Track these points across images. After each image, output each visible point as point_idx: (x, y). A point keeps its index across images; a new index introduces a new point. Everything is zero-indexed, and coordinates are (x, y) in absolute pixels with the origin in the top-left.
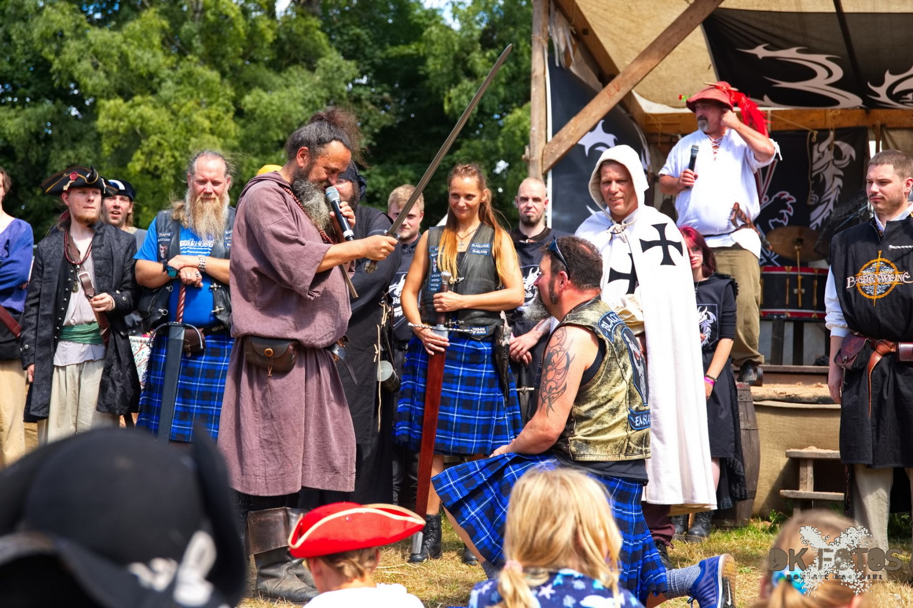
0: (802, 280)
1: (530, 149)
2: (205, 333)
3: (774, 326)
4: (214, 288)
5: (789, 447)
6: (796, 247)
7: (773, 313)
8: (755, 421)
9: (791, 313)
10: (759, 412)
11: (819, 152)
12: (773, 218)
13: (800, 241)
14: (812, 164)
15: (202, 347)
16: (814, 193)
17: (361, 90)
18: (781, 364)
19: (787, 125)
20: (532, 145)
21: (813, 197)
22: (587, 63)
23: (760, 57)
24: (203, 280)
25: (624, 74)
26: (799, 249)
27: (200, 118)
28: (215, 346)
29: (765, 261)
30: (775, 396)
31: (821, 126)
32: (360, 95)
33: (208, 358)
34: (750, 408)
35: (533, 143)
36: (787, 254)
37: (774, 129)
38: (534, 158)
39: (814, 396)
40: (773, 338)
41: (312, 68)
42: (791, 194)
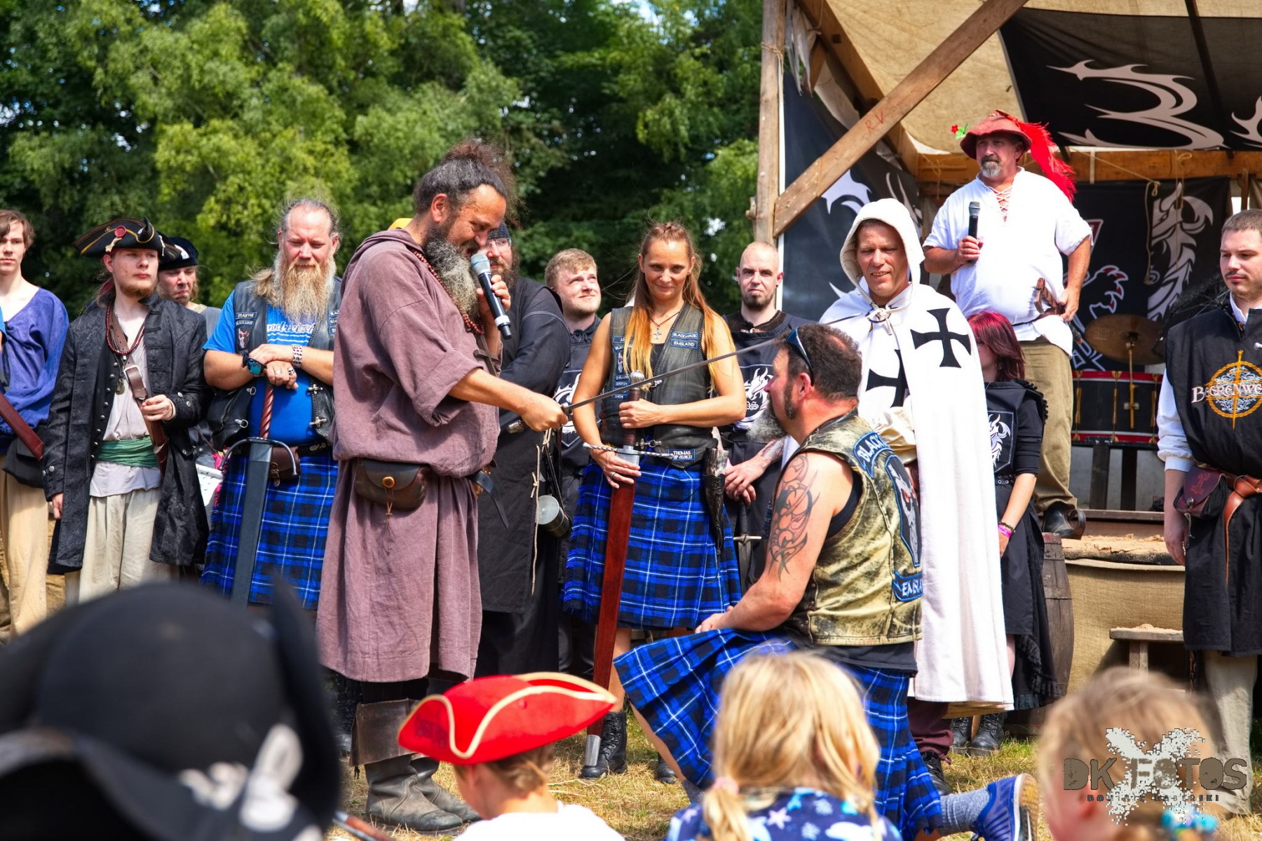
0: (1135, 390)
1: (756, 202)
2: (300, 453)
3: (1095, 455)
4: (313, 391)
5: (1115, 624)
6: (1128, 345)
7: (1094, 437)
8: (1067, 586)
9: (1119, 436)
10: (1073, 574)
11: (1161, 210)
12: (1096, 303)
13: (1133, 336)
14: (1152, 228)
15: (295, 473)
16: (1154, 269)
17: (521, 117)
18: (1105, 508)
19: (1118, 173)
20: (759, 196)
21: (1152, 274)
22: (838, 82)
23: (1081, 77)
24: (298, 380)
25: (890, 98)
26: (1132, 348)
27: (299, 152)
28: (314, 472)
29: (1083, 362)
30: (1096, 552)
31: (1164, 174)
32: (520, 123)
33: (304, 488)
34: (1061, 569)
35: (761, 193)
36: (1112, 352)
37: (1099, 179)
38: (762, 215)
39: (1151, 554)
40: (1094, 472)
41: (457, 85)
42: (1121, 270)
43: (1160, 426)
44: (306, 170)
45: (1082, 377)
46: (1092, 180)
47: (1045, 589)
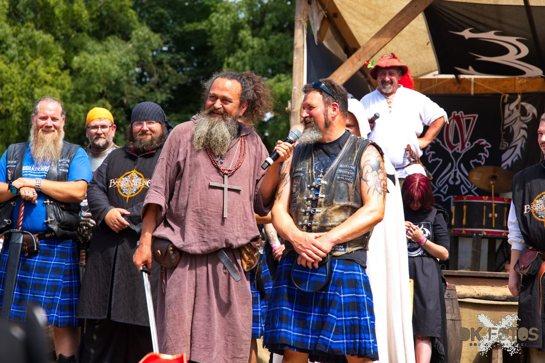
0: (495, 207)
1: (291, 103)
2: (40, 238)
3: (473, 242)
4: (47, 203)
6: (492, 182)
7: (473, 232)
8: (459, 314)
9: (486, 232)
10: (462, 307)
11: (509, 110)
13: (494, 177)
15: (36, 249)
16: (505, 141)
17: (163, 56)
18: (479, 271)
19: (486, 90)
20: (293, 100)
21: (505, 144)
22: (336, 39)
23: (467, 37)
25: (364, 48)
26: (493, 184)
27: (41, 72)
28: (47, 249)
30: (475, 295)
31: (511, 90)
32: (162, 59)
33: (41, 257)
34: (456, 304)
35: (294, 98)
36: (483, 187)
37: (476, 92)
38: (294, 110)
39: (504, 296)
40: (473, 251)
41: (127, 38)
42: (487, 141)
43: (509, 227)
44: (46, 82)
45: (467, 199)
46: (472, 93)
47: (447, 314)
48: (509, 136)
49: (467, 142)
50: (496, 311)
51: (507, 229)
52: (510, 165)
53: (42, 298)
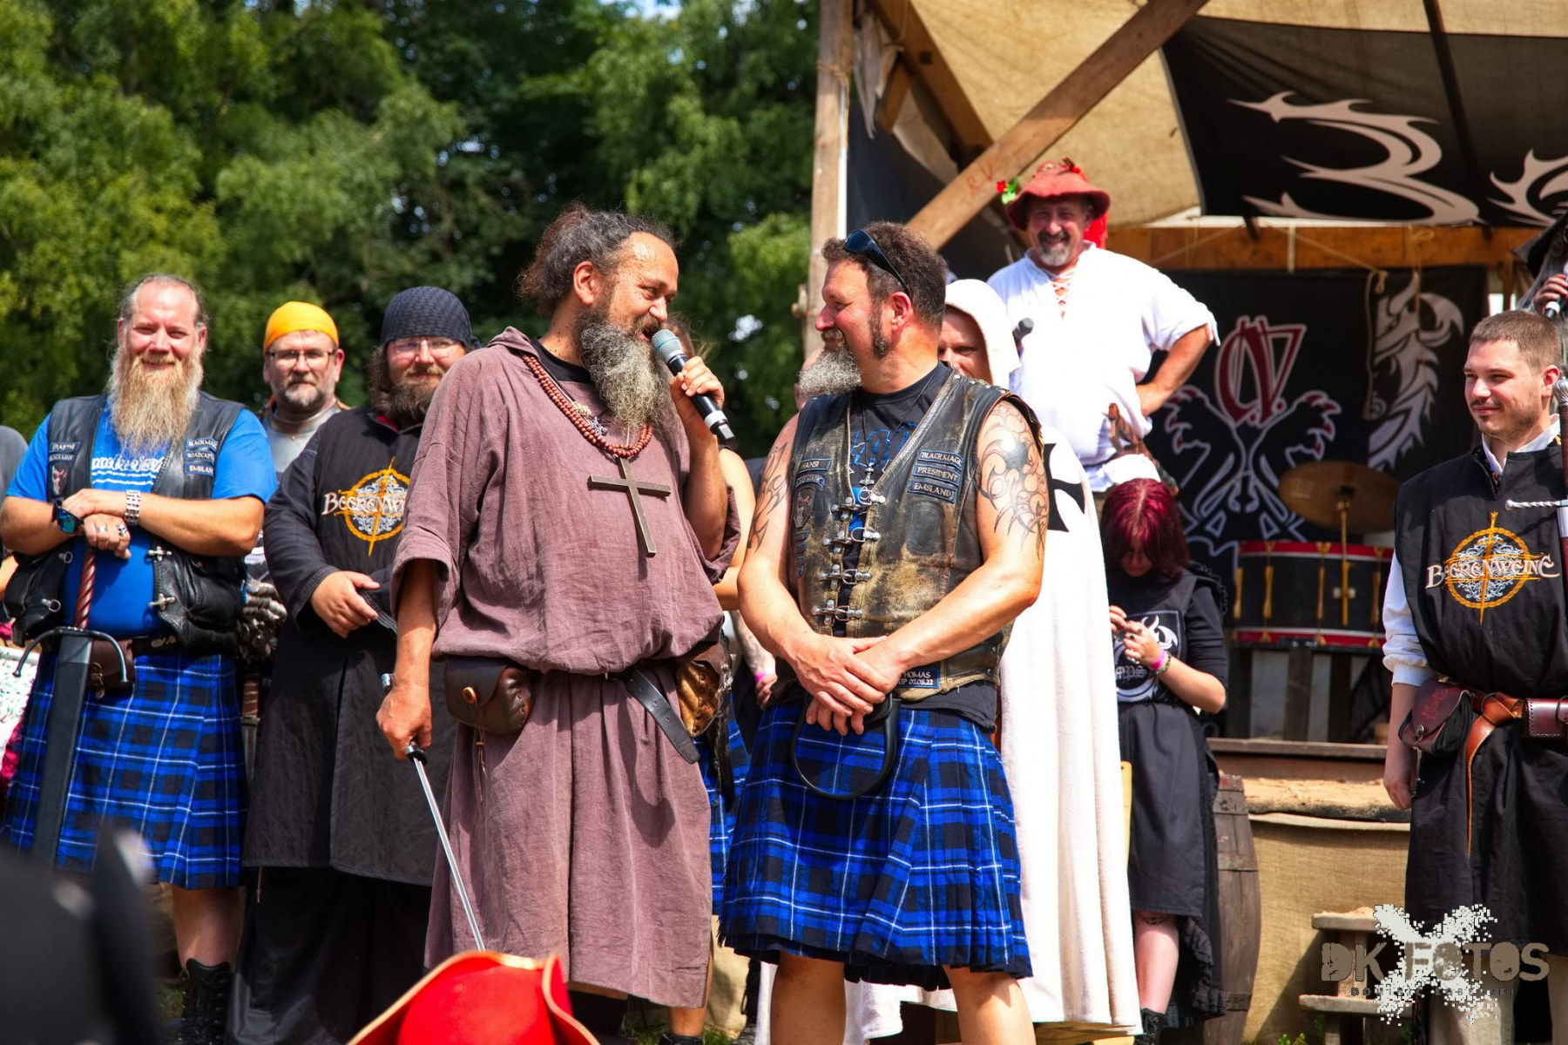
0: (1351, 571)
1: (809, 292)
2: (136, 649)
3: (1292, 663)
4: (155, 556)
5: (1320, 908)
6: (1340, 505)
7: (1290, 637)
8: (1252, 854)
9: (1327, 637)
10: (1259, 836)
11: (1389, 314)
13: (1347, 492)
15: (125, 679)
16: (1378, 396)
17: (465, 166)
18: (1305, 740)
19: (1327, 257)
20: (813, 284)
21: (1376, 405)
22: (927, 120)
25: (1003, 145)
26: (1346, 509)
27: (140, 209)
28: (154, 678)
30: (1294, 804)
31: (1394, 260)
32: (463, 175)
33: (139, 702)
34: (1243, 828)
35: (815, 279)
36: (1317, 516)
37: (1301, 265)
39: (1370, 807)
40: (1290, 688)
41: (367, 117)
42: (1331, 397)
43: (1387, 624)
44: (152, 235)
45: (1275, 550)
46: (1291, 266)
47: (1220, 856)
48: (1389, 384)
49: (1278, 400)
50: (1350, 846)
51: (1383, 630)
52: (1392, 461)
53: (143, 809)
